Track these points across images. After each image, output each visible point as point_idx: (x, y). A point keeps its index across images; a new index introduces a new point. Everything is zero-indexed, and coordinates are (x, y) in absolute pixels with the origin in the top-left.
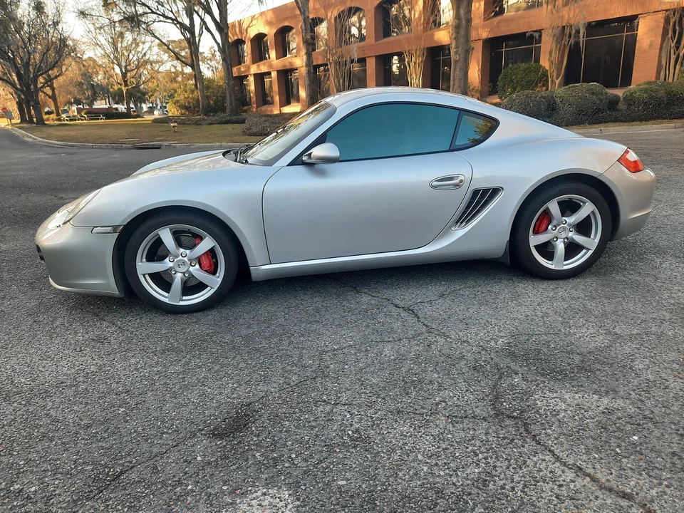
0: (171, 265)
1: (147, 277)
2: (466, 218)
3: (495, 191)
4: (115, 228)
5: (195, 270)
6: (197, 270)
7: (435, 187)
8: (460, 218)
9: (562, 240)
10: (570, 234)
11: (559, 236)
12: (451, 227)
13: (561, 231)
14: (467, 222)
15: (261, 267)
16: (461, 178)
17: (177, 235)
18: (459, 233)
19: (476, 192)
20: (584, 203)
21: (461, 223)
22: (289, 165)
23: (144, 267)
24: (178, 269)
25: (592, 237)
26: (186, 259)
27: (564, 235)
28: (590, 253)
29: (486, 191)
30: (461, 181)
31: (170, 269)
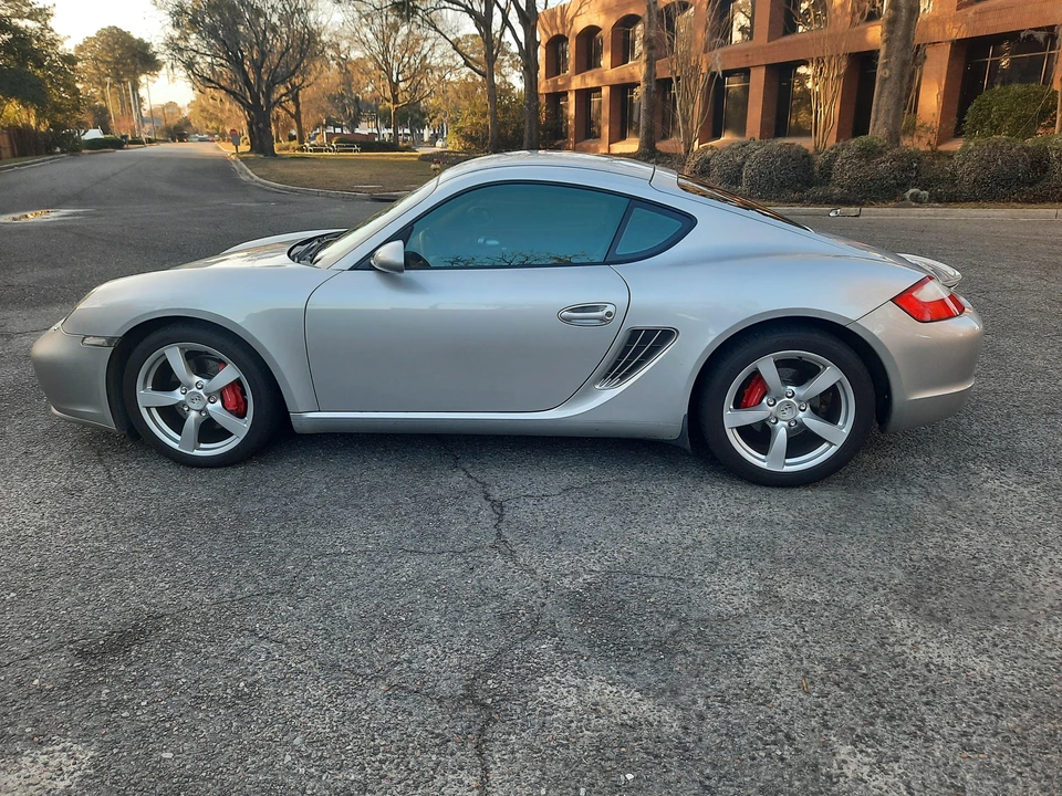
0: (182, 398)
1: (154, 411)
2: (619, 371)
3: (667, 335)
4: (110, 340)
5: (215, 408)
6: (217, 408)
7: (568, 320)
8: (611, 371)
9: (786, 424)
10: (801, 414)
11: (780, 415)
12: (595, 383)
13: (786, 409)
14: (622, 378)
15: (308, 414)
16: (610, 308)
17: (189, 356)
18: (607, 394)
19: (635, 333)
20: (825, 367)
21: (613, 378)
22: (354, 268)
23: (147, 397)
24: (191, 405)
25: (840, 423)
26: (201, 392)
27: (788, 415)
28: (834, 449)
29: (650, 332)
30: (609, 314)
31: (183, 403)
